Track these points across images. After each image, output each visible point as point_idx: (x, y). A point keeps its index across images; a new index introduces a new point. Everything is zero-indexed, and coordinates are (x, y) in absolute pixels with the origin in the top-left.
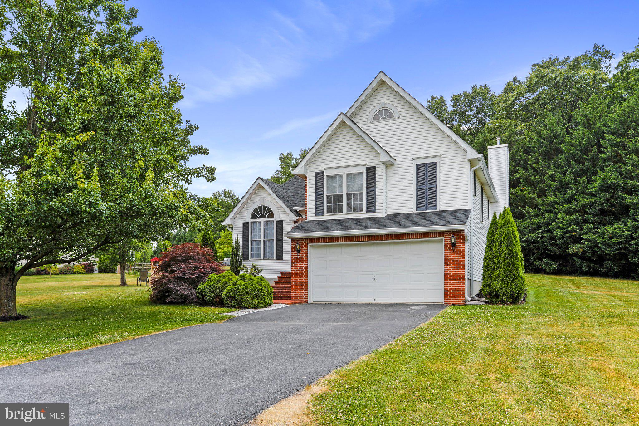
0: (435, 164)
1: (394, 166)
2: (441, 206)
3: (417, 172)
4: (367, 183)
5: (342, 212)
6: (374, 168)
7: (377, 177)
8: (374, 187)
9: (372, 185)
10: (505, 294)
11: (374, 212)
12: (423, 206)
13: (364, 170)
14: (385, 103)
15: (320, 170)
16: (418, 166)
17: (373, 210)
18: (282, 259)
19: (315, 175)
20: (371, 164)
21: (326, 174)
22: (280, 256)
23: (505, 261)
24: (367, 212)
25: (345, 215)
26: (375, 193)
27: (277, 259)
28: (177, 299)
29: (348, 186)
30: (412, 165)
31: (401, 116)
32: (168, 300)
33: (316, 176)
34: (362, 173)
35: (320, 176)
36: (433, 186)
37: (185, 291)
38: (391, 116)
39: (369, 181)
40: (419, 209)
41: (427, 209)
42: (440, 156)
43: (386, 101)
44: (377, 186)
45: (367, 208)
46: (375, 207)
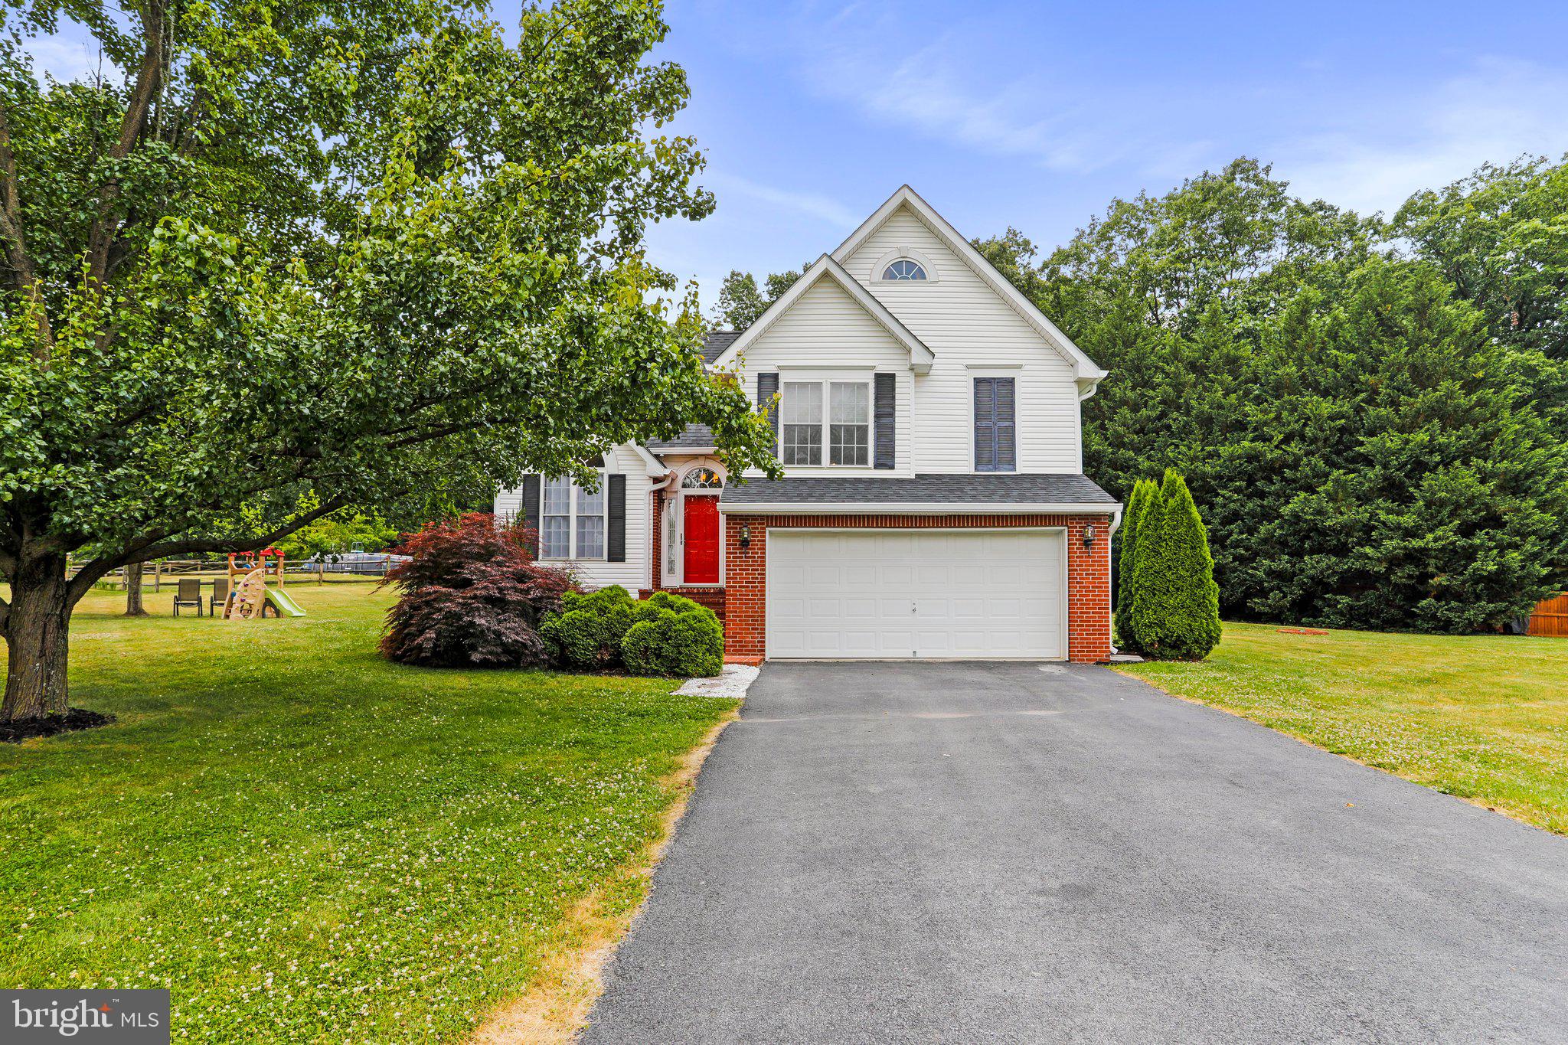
0: (1011, 382)
1: (928, 378)
2: (1023, 467)
3: (976, 394)
4: (877, 406)
5: (820, 463)
6: (892, 377)
7: (897, 396)
8: (892, 415)
9: (889, 410)
10: (1196, 641)
11: (892, 467)
12: (989, 463)
13: (869, 379)
14: (908, 249)
15: (770, 369)
16: (978, 381)
17: (889, 463)
18: (623, 560)
19: (756, 379)
20: (884, 368)
21: (783, 378)
22: (617, 554)
23: (1192, 576)
24: (876, 467)
25: (826, 470)
26: (893, 428)
27: (610, 560)
28: (497, 654)
29: (820, 407)
30: (965, 378)
31: (940, 278)
32: (476, 657)
33: (759, 382)
34: (866, 385)
35: (768, 382)
36: (1007, 424)
37: (517, 634)
38: (921, 275)
39: (880, 403)
40: (980, 468)
41: (996, 469)
42: (1019, 367)
43: (910, 245)
44: (897, 414)
45: (877, 458)
46: (894, 457)
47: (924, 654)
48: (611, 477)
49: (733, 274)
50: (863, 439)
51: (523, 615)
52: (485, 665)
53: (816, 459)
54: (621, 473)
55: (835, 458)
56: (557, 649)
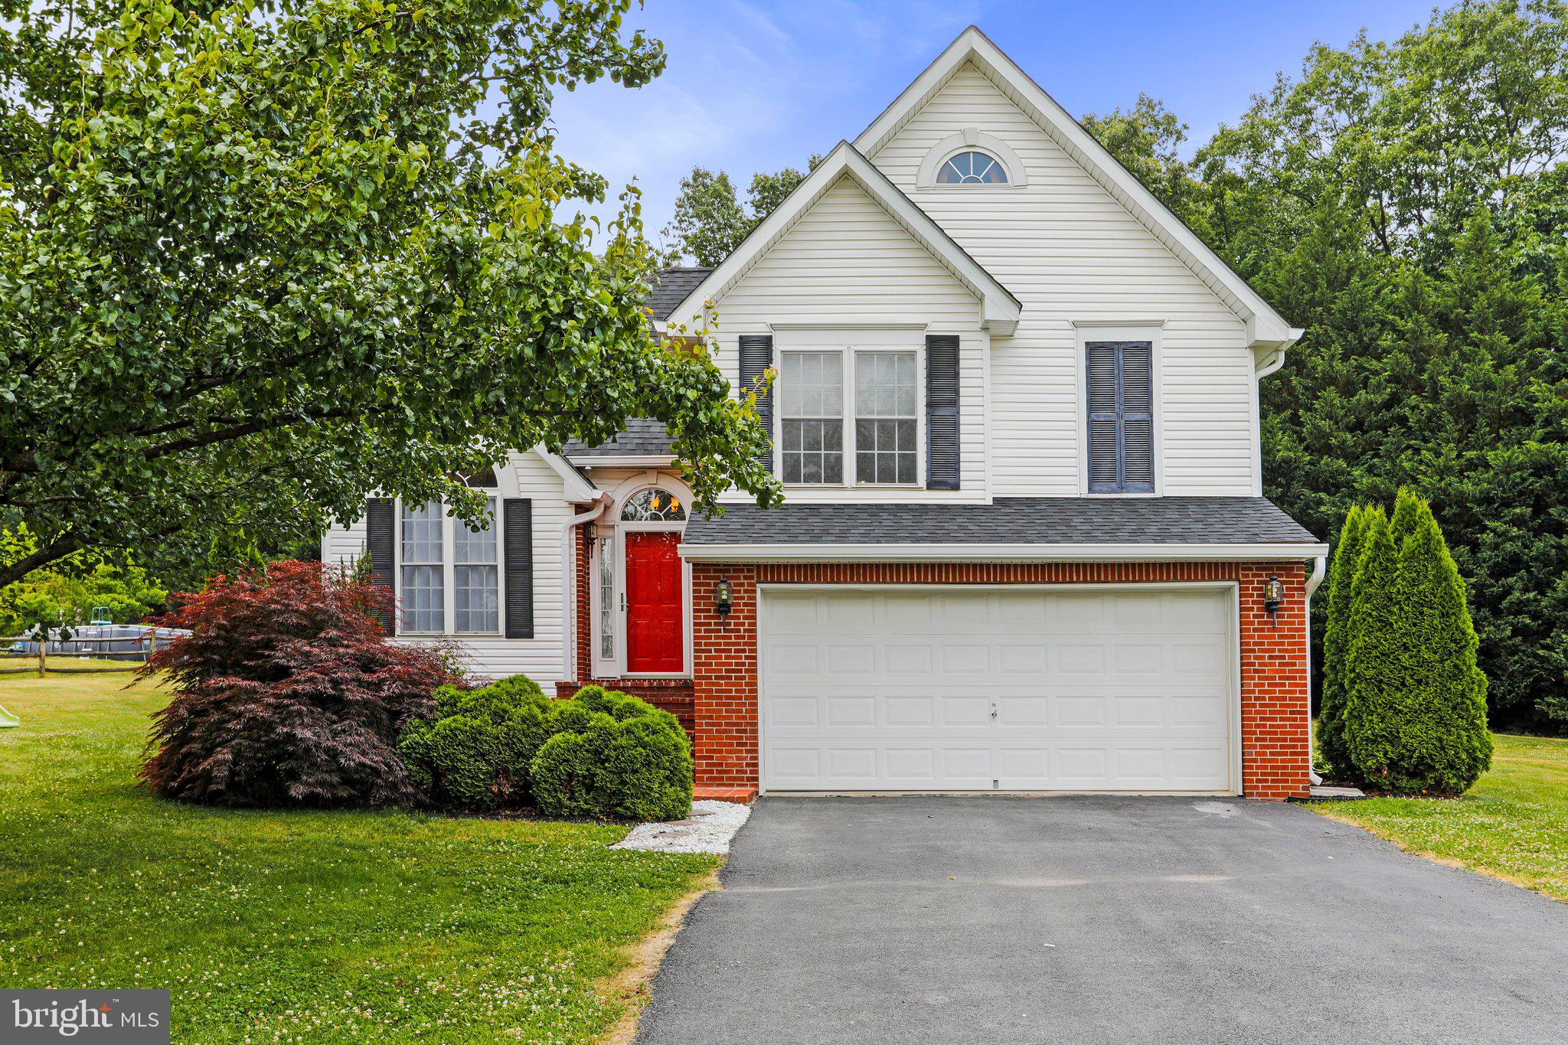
0: (1146, 348)
1: (1012, 343)
2: (1165, 486)
3: (1089, 369)
4: (930, 389)
5: (840, 480)
6: (954, 341)
7: (962, 373)
8: (954, 403)
9: (948, 395)
10: (1451, 766)
11: (956, 487)
12: (1112, 479)
13: (916, 343)
14: (978, 133)
15: (759, 329)
16: (1092, 348)
17: (951, 480)
18: (530, 635)
19: (736, 346)
20: (941, 328)
21: (780, 344)
22: (520, 625)
23: (1442, 661)
24: (931, 485)
25: (851, 492)
26: (956, 425)
27: (510, 635)
28: (332, 785)
29: (839, 392)
30: (1070, 343)
31: (1031, 180)
32: (297, 791)
33: (742, 351)
34: (912, 355)
35: (755, 351)
36: (1140, 416)
37: (364, 753)
38: (999, 175)
39: (935, 383)
40: (1096, 487)
41: (1122, 489)
42: (1159, 324)
43: (980, 126)
44: (963, 401)
45: (931, 471)
46: (958, 470)
47: (1011, 784)
48: (508, 503)
49: (697, 175)
50: (909, 441)
51: (372, 723)
52: (312, 803)
53: (834, 475)
54: (524, 496)
55: (864, 473)
56: (428, 778)
